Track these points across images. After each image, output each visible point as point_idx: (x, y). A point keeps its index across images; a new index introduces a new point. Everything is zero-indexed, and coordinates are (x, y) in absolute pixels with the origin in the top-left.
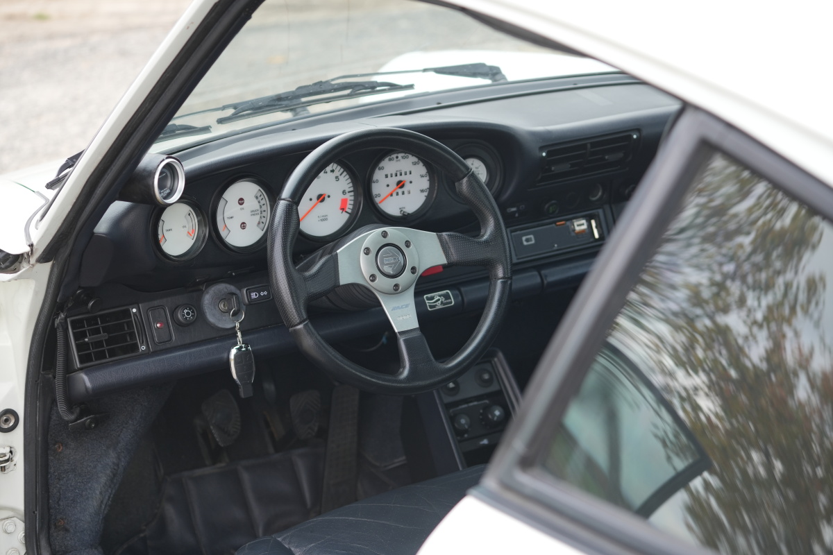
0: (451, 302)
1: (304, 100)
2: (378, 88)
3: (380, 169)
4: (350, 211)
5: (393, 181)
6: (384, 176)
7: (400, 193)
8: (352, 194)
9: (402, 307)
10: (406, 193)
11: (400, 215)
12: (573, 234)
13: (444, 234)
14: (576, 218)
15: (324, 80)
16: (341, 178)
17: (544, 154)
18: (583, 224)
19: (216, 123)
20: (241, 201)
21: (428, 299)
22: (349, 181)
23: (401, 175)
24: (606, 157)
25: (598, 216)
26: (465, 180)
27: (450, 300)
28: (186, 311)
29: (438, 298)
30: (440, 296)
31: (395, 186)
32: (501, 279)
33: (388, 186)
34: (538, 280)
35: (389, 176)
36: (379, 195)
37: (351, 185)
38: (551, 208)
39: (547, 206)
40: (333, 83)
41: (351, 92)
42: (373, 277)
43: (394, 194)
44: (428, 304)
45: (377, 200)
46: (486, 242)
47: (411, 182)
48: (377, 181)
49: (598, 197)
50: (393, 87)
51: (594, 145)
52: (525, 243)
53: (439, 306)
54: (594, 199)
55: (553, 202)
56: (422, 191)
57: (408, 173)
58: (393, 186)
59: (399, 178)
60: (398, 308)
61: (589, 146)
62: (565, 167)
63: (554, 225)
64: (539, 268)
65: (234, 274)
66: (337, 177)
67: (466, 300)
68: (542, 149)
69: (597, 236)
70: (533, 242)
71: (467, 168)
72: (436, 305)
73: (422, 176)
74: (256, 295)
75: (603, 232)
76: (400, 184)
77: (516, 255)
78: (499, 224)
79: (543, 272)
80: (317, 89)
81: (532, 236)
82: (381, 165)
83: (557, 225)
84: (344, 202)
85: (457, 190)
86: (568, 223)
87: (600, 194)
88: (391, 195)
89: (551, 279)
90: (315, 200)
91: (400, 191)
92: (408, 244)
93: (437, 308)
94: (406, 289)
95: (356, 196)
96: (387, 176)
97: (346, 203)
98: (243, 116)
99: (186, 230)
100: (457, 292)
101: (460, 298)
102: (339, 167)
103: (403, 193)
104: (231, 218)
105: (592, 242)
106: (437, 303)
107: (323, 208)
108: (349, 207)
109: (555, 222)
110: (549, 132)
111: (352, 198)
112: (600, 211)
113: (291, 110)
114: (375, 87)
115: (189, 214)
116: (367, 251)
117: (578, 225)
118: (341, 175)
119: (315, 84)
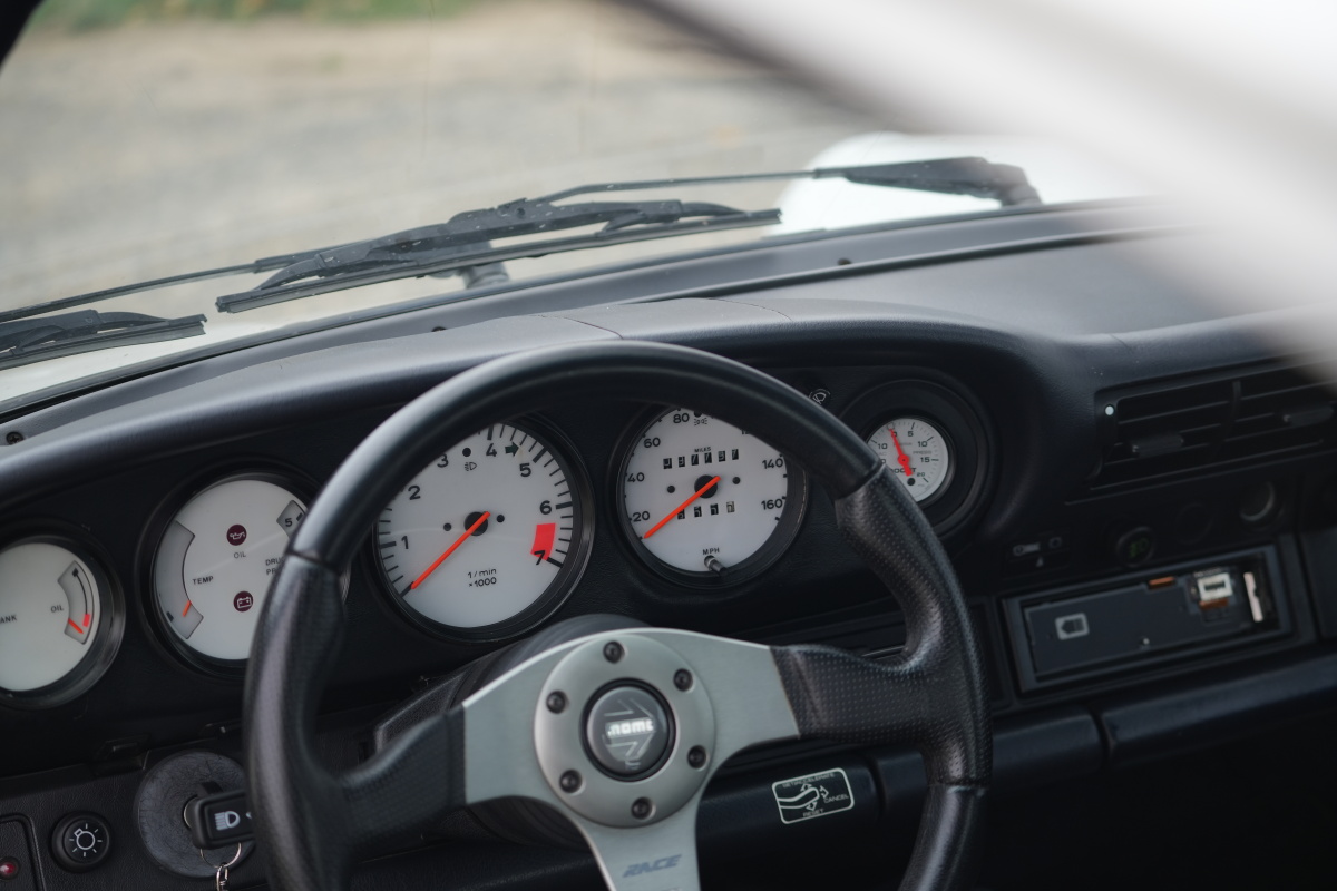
0: (847, 802)
1: (497, 244)
2: (683, 220)
3: (648, 444)
4: (560, 558)
5: (686, 477)
6: (662, 464)
7: (706, 510)
8: (569, 511)
9: (656, 867)
10: (722, 508)
11: (704, 569)
12: (1194, 610)
13: (795, 650)
14: (1207, 568)
15: (531, 196)
16: (536, 468)
17: (1110, 411)
18: (1222, 585)
19: (215, 309)
20: (237, 534)
21: (783, 792)
22: (560, 476)
23: (709, 460)
24: (1286, 418)
25: (1264, 561)
26: (861, 493)
27: (843, 797)
28: (79, 833)
29: (811, 789)
30: (816, 784)
31: (691, 492)
32: (957, 783)
33: (671, 489)
34: (1093, 736)
35: (675, 463)
36: (645, 516)
37: (564, 487)
38: (1133, 546)
39: (1121, 540)
40: (556, 204)
41: (607, 229)
42: (571, 780)
43: (690, 513)
44: (780, 807)
45: (641, 528)
46: (916, 674)
47: (737, 481)
48: (641, 477)
49: (1264, 512)
50: (722, 217)
51: (1250, 384)
52: (1063, 635)
53: (812, 812)
54: (1254, 518)
55: (1141, 529)
56: (768, 505)
57: (729, 456)
58: (686, 491)
59: (703, 469)
60: (645, 868)
61: (1237, 387)
62: (1173, 443)
63: (1143, 586)
64: (1094, 706)
65: (223, 729)
66: (524, 467)
67: (889, 792)
68: (1103, 395)
69: (1258, 615)
70: (1085, 631)
71: (868, 461)
72: (805, 810)
73: (768, 465)
74: (232, 819)
75: (1274, 608)
76: (706, 486)
77: (1035, 670)
78: (958, 623)
79: (1107, 715)
80: (511, 219)
81: (1082, 617)
82: (651, 434)
83: (1151, 587)
84: (545, 532)
85: (839, 521)
86: (1182, 582)
87: (1269, 505)
88: (681, 515)
89: (1128, 734)
90: (459, 529)
91: (705, 504)
92: (682, 680)
93: (808, 817)
94: (671, 810)
95: (578, 519)
96: (667, 464)
97: (552, 537)
98: (295, 289)
99: (63, 617)
100: (865, 772)
101: (873, 788)
102: (530, 441)
103: (714, 510)
104: (207, 580)
105: (1244, 633)
106: (807, 805)
107: (480, 551)
108: (559, 548)
109: (1146, 580)
110: (1127, 349)
111: (569, 523)
112: (1269, 551)
113: (462, 271)
114: (677, 217)
115: (75, 573)
116: (558, 702)
117: (1208, 588)
118: (536, 460)
119: (506, 207)
